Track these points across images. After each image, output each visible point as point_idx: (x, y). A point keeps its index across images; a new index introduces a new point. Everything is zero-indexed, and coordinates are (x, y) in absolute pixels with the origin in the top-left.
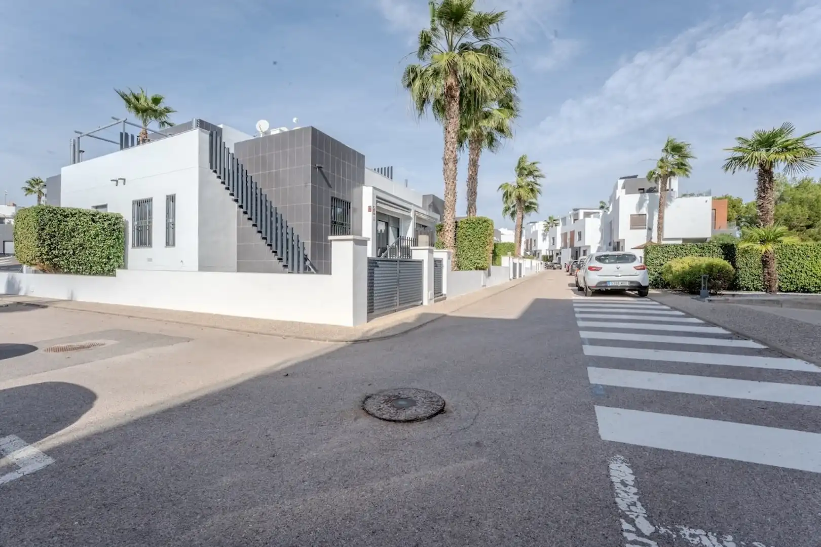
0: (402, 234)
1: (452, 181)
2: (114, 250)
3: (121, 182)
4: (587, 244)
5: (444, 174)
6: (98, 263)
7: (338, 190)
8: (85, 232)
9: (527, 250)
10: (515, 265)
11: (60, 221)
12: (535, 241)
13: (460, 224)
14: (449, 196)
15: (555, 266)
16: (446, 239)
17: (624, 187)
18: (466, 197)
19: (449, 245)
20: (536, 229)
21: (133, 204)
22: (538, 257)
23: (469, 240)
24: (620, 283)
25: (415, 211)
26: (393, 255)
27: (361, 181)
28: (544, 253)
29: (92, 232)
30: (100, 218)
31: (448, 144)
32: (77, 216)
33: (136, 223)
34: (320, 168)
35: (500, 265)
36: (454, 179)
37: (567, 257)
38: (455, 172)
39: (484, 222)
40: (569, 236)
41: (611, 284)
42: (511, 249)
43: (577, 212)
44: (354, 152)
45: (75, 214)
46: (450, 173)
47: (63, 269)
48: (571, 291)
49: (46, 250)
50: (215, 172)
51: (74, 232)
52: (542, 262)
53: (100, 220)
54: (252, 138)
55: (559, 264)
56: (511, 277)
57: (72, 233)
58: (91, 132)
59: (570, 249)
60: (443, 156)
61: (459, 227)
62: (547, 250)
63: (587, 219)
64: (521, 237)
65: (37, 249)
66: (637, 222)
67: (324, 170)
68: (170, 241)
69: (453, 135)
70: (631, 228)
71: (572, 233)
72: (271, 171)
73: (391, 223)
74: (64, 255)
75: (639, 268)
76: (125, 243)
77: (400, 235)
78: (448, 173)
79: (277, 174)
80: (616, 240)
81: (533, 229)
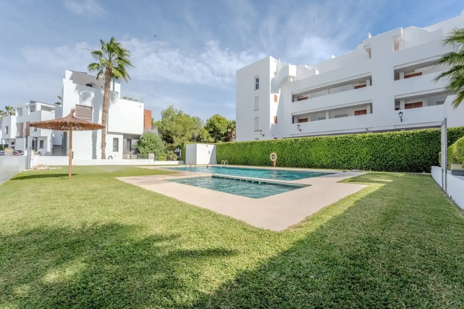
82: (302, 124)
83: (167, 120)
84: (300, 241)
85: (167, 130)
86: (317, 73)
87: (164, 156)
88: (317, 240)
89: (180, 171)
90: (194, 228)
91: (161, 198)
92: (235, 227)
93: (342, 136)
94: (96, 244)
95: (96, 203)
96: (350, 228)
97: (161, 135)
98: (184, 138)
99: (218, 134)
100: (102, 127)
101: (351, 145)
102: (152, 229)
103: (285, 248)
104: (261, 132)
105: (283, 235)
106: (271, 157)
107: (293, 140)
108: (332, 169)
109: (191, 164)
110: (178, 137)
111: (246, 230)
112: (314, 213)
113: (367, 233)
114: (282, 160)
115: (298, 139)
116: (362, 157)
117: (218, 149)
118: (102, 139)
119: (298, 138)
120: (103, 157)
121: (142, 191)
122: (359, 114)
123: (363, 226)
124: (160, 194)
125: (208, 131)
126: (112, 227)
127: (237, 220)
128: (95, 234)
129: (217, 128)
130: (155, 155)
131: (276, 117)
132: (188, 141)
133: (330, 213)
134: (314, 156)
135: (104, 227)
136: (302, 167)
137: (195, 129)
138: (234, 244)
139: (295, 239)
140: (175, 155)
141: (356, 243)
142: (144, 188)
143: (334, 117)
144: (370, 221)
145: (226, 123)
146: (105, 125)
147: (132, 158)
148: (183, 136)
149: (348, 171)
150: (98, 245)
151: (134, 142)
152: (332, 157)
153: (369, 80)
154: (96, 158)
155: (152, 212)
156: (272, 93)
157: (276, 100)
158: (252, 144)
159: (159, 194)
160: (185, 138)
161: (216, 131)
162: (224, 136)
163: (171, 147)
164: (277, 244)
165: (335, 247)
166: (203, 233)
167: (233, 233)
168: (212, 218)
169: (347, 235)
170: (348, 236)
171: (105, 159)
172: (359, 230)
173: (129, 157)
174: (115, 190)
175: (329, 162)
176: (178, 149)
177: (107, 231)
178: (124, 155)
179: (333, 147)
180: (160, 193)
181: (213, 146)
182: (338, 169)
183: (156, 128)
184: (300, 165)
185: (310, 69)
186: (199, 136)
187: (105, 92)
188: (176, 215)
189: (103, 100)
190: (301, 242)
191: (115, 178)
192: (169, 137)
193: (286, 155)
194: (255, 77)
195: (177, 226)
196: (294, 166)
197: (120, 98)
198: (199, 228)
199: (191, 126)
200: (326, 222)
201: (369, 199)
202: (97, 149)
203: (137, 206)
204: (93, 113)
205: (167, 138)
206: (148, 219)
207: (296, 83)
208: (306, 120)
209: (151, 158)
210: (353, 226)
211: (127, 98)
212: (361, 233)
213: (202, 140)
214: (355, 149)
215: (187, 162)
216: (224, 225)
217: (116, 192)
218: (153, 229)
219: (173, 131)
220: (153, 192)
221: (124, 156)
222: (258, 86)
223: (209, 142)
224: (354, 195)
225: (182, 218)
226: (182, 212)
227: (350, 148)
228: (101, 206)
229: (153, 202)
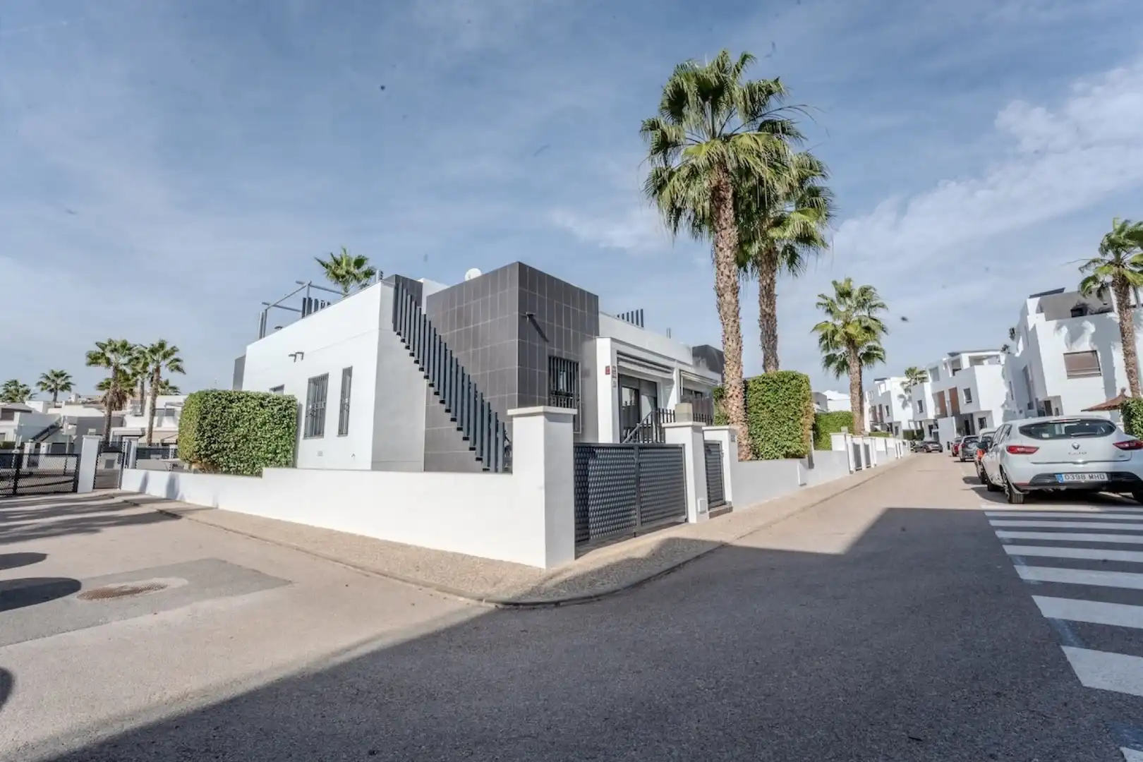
0: (661, 406)
1: (733, 319)
2: (283, 442)
3: (299, 356)
4: (983, 407)
5: (719, 311)
6: (263, 458)
7: (559, 346)
8: (250, 420)
9: (875, 422)
10: (856, 447)
11: (224, 408)
12: (887, 407)
13: (751, 385)
14: (730, 343)
15: (930, 447)
16: (731, 409)
17: (1041, 309)
18: (760, 343)
19: (735, 419)
20: (888, 389)
21: (309, 382)
22: (897, 433)
23: (770, 409)
24: (1087, 475)
25: (680, 371)
26: (648, 438)
27: (594, 331)
28: (905, 426)
29: (259, 420)
30: (269, 402)
31: (722, 267)
32: (243, 400)
33: (310, 407)
34: (530, 316)
35: (830, 448)
36: (735, 317)
37: (949, 431)
38: (737, 306)
39: (792, 379)
40: (947, 398)
41: (1065, 479)
42: (847, 422)
43: (955, 358)
44: (582, 292)
45: (242, 398)
46: (728, 309)
47: (222, 467)
48: (973, 492)
49: (205, 443)
50: (399, 334)
51: (238, 420)
52: (905, 441)
53: (269, 405)
54: (446, 287)
55: (937, 443)
56: (853, 466)
57: (236, 422)
58: (277, 301)
59: (954, 418)
60: (715, 285)
61: (750, 390)
62: (909, 421)
63: (977, 368)
64: (861, 403)
65: (196, 442)
66: (1079, 365)
67: (537, 319)
68: (343, 430)
69: (728, 252)
70: (1069, 377)
71: (954, 392)
72: (469, 327)
73: (643, 389)
74: (224, 449)
75: (1127, 445)
76: (297, 432)
77: (659, 407)
78: (726, 309)
79: (476, 329)
80: (1041, 398)
81: (882, 390)
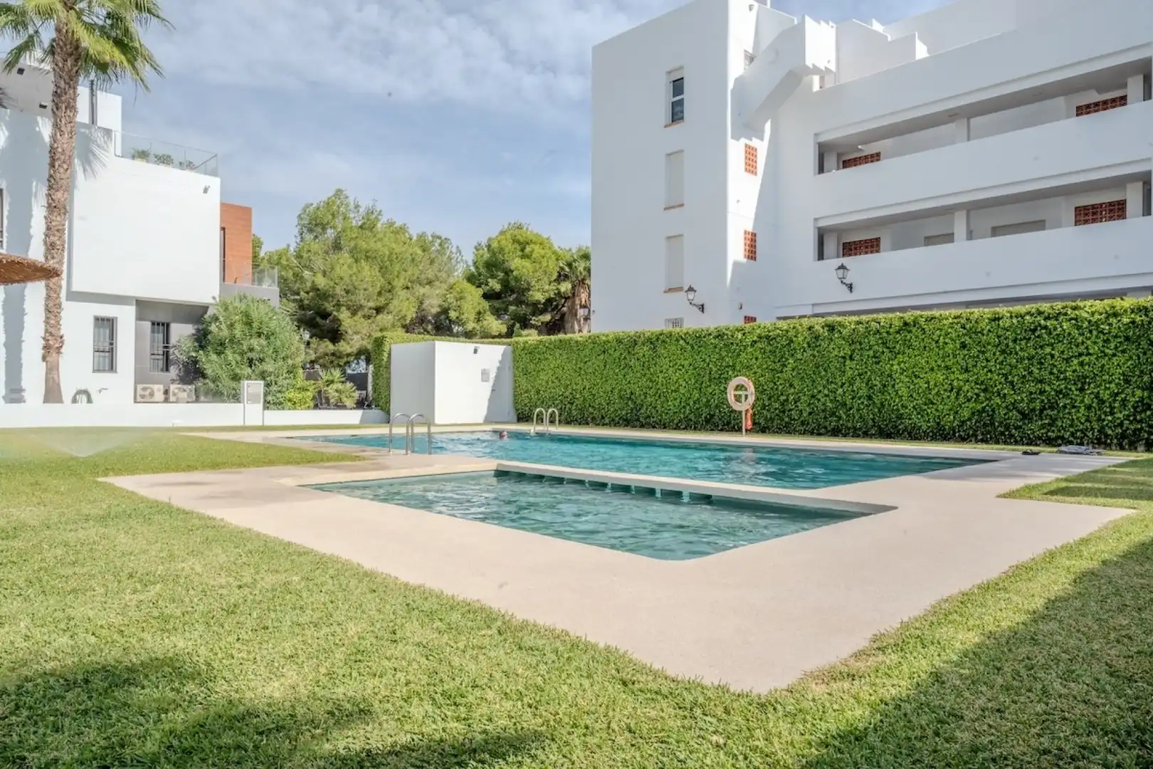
82: (856, 263)
83: (315, 246)
84: (851, 732)
85: (315, 289)
86: (921, 51)
87: (304, 389)
88: (918, 733)
89: (370, 452)
90: (425, 679)
91: (292, 561)
92: (589, 676)
93: (1022, 309)
94: (17, 752)
95: (21, 583)
96: (1057, 685)
97: (292, 307)
98: (384, 319)
99: (519, 302)
100: (47, 273)
101: (1060, 347)
102: (252, 684)
103: (790, 761)
104: (691, 296)
105: (779, 707)
106: (733, 393)
107: (817, 327)
108: (977, 441)
109: (411, 424)
110: (360, 314)
111: (630, 686)
112: (906, 619)
113: (1132, 709)
114: (777, 405)
115: (840, 324)
116: (1105, 395)
117: (523, 362)
118: (47, 322)
119: (839, 319)
120: (52, 394)
121: (215, 533)
122: (1094, 221)
123: (1113, 680)
124: (289, 544)
125: (480, 291)
126: (87, 681)
127: (594, 647)
128: (12, 713)
129: (517, 279)
130: (268, 385)
131: (754, 235)
132: (400, 332)
133: (971, 622)
134: (904, 391)
135: (52, 680)
136: (858, 436)
137: (430, 283)
138: (585, 744)
139: (832, 725)
140: (349, 385)
141: (1084, 748)
142: (222, 520)
143: (989, 231)
144: (1142, 658)
145: (554, 257)
146: (61, 262)
147: (172, 398)
148: (378, 310)
149: (1047, 454)
150: (24, 758)
151: (182, 332)
152: (978, 395)
153: (1141, 77)
154: (20, 400)
155: (255, 615)
156: (736, 137)
157: (751, 166)
158: (656, 341)
159: (281, 542)
160: (390, 317)
161: (513, 292)
162: (543, 312)
163: (333, 354)
164: (757, 743)
165: (994, 760)
166: (458, 700)
167: (579, 700)
168: (497, 637)
169: (1045, 713)
170: (1051, 717)
171: (61, 401)
172: (1094, 693)
173: (159, 396)
174: (102, 530)
175: (966, 414)
176: (363, 364)
177: (63, 698)
178: (139, 387)
179: (983, 353)
180: (287, 539)
181: (501, 349)
182: (1005, 443)
183: (272, 277)
184: (850, 425)
185: (889, 39)
186: (445, 311)
187: (56, 126)
188: (353, 629)
189: (48, 160)
190: (857, 739)
191: (100, 479)
192: (325, 315)
193: (791, 385)
194: (669, 73)
195: (355, 674)
196: (823, 431)
197: (119, 153)
198: (445, 678)
199: (413, 272)
200: (955, 658)
201: (1137, 568)
202: (23, 361)
203: (191, 592)
204: (6, 213)
205: (318, 319)
206: (237, 645)
207: (834, 94)
208: (872, 246)
209: (253, 399)
210: (1068, 676)
211: (152, 158)
212: (1104, 705)
213: (456, 329)
214: (1075, 362)
215: (396, 413)
216: (542, 667)
217: (104, 537)
218: (259, 685)
219: (339, 290)
220: (258, 535)
221: (139, 392)
222: (677, 109)
223: (487, 336)
224: (1071, 550)
225: (374, 641)
226: (377, 616)
227: (1052, 356)
228: (42, 597)
229: (257, 577)
